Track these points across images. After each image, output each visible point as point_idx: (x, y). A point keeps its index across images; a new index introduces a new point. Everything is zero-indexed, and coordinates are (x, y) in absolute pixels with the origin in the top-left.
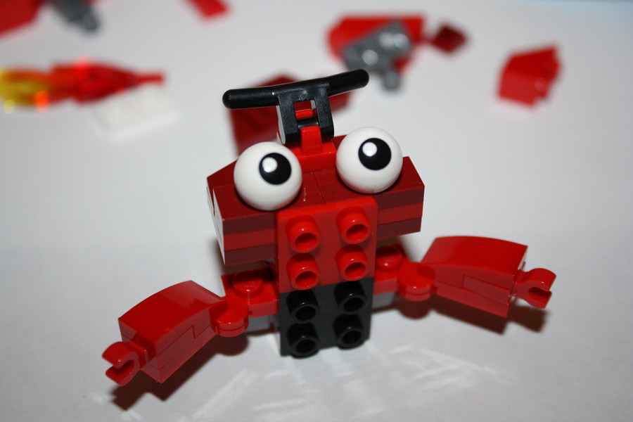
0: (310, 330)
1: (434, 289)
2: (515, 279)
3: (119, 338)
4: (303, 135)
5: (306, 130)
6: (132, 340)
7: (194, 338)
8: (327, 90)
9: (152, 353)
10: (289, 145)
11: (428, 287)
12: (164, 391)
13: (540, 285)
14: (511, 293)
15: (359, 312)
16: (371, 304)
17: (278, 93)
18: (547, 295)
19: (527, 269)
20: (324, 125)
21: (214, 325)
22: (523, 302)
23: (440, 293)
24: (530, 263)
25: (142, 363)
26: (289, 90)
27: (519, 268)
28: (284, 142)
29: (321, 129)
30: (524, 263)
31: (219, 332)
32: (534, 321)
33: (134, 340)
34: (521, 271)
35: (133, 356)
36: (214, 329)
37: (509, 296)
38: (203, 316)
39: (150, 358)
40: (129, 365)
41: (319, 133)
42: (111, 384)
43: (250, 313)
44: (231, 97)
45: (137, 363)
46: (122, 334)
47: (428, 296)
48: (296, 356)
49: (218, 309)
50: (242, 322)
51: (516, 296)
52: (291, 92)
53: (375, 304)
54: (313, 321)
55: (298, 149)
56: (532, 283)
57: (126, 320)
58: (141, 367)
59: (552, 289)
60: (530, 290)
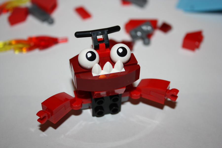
0: (102, 108)
1: (141, 95)
2: (166, 92)
3: (41, 109)
4: (100, 46)
5: (100, 44)
6: (45, 110)
7: (65, 110)
8: (107, 32)
9: (52, 114)
10: (95, 49)
11: (139, 95)
12: (56, 126)
13: (174, 93)
14: (165, 96)
15: (117, 102)
16: (121, 100)
17: (92, 33)
18: (176, 97)
19: (170, 89)
20: (106, 43)
21: (71, 106)
22: (169, 99)
23: (143, 97)
24: (171, 87)
25: (49, 117)
26: (95, 32)
27: (168, 88)
28: (94, 48)
29: (105, 44)
30: (169, 87)
31: (73, 108)
32: (173, 105)
33: (46, 110)
34: (168, 90)
35: (46, 115)
36: (71, 107)
37: (164, 97)
38: (68, 103)
39: (51, 116)
40: (44, 117)
41: (105, 46)
42: (39, 123)
43: (83, 102)
44: (77, 34)
45: (47, 117)
46: (42, 108)
47: (139, 98)
48: (97, 116)
49: (72, 101)
50: (80, 105)
51: (167, 97)
52: (96, 33)
53: (122, 100)
54: (102, 105)
55: (98, 50)
56: (172, 93)
57: (44, 104)
58: (48, 118)
59: (178, 95)
60: (171, 95)
